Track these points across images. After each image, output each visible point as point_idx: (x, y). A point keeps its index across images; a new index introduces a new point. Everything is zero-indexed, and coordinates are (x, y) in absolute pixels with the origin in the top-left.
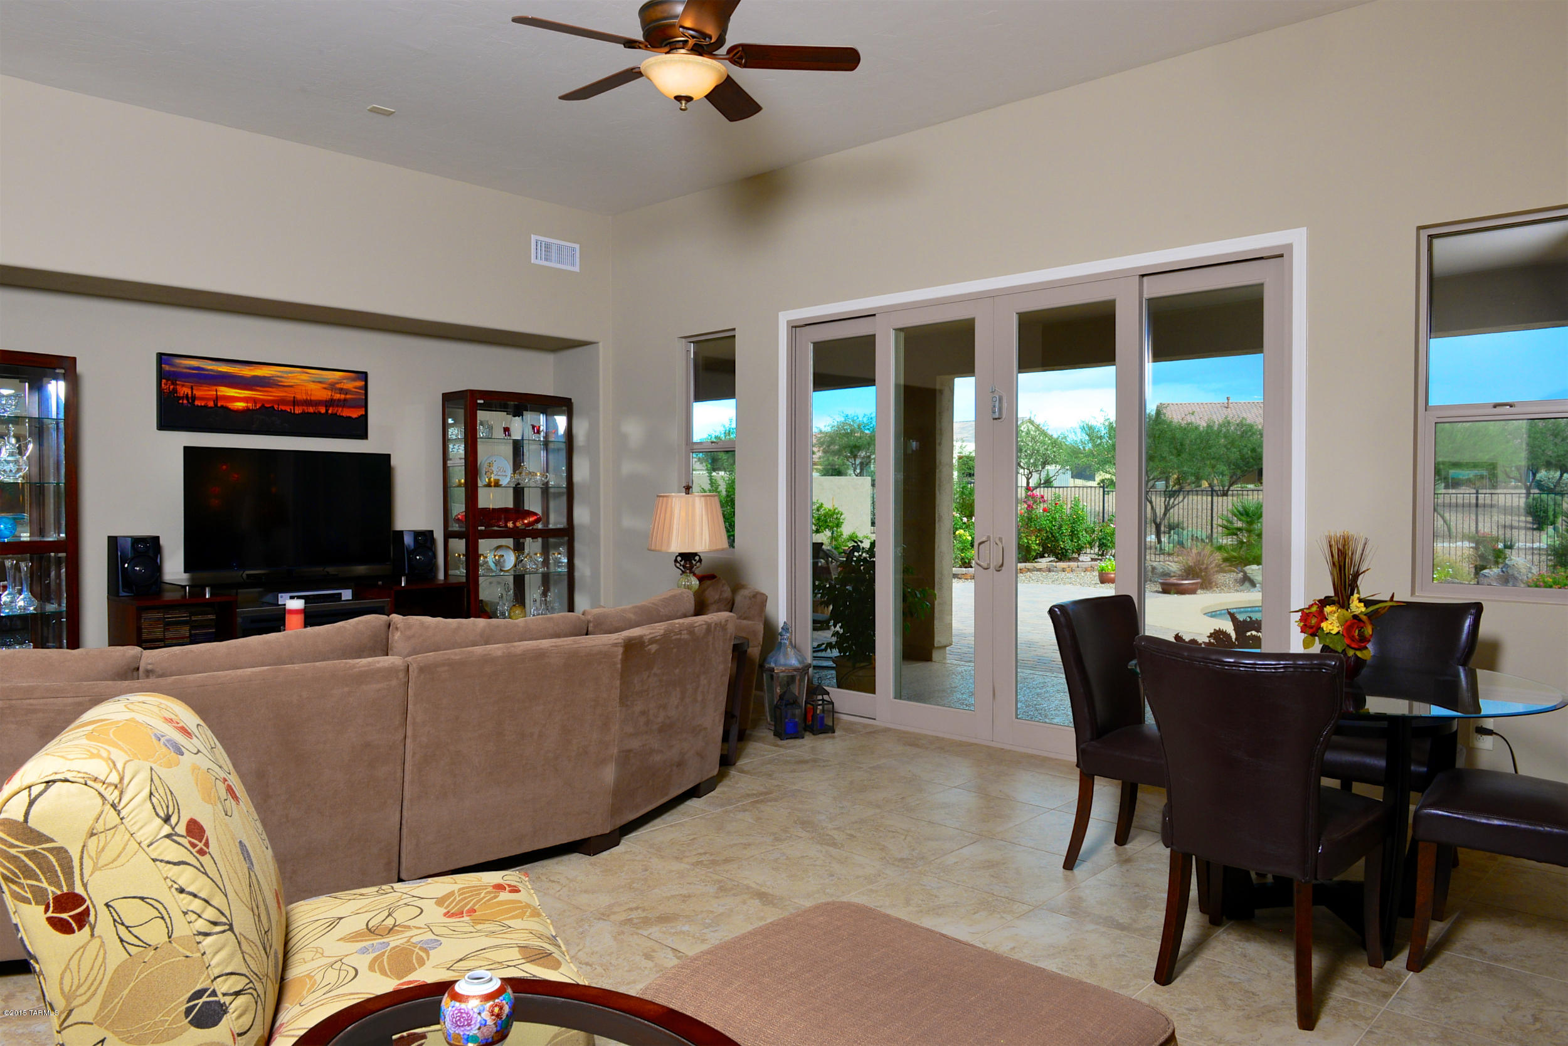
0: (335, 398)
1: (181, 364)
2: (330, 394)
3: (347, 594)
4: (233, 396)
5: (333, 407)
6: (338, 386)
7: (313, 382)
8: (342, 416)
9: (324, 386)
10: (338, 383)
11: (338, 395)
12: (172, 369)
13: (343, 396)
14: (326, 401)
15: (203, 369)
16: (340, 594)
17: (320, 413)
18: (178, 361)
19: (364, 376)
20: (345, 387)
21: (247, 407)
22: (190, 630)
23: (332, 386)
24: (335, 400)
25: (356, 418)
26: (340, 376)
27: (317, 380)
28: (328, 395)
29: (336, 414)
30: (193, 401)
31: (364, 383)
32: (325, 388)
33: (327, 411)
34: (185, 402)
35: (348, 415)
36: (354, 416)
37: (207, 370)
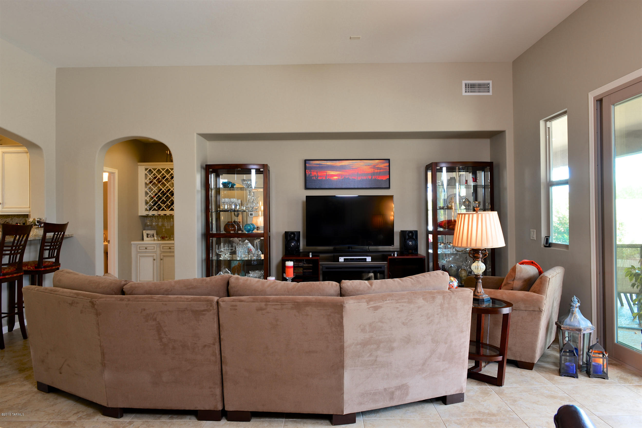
0: (375, 172)
1: (313, 163)
2: (373, 170)
3: (369, 259)
4: (333, 174)
5: (374, 176)
6: (377, 166)
7: (366, 165)
8: (379, 179)
9: (371, 167)
10: (376, 165)
11: (377, 170)
12: (310, 166)
13: (379, 171)
14: (371, 173)
15: (321, 164)
16: (366, 259)
18: (312, 162)
19: (388, 161)
20: (380, 167)
21: (338, 178)
22: (303, 270)
23: (374, 167)
25: (385, 180)
26: (379, 162)
27: (367, 165)
28: (372, 170)
29: (376, 178)
30: (318, 177)
31: (388, 164)
32: (371, 168)
33: (371, 177)
34: (315, 178)
35: (381, 178)
37: (323, 165)
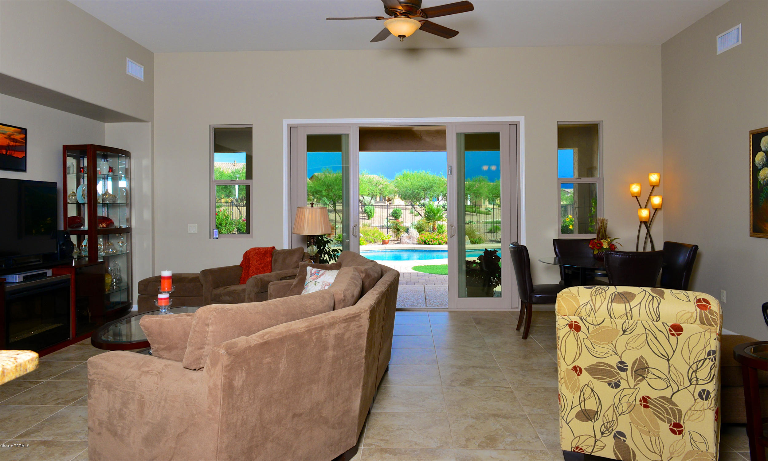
0: (10, 144)
2: (8, 141)
5: (9, 150)
6: (12, 137)
8: (14, 157)
10: (12, 135)
11: (12, 143)
13: (14, 144)
14: (6, 146)
17: (3, 154)
19: (24, 131)
20: (15, 138)
23: (9, 137)
24: (11, 146)
25: (21, 158)
26: (13, 131)
27: (2, 132)
29: (11, 155)
31: (25, 136)
32: (6, 138)
33: (6, 153)
35: (17, 156)
36: (20, 157)
